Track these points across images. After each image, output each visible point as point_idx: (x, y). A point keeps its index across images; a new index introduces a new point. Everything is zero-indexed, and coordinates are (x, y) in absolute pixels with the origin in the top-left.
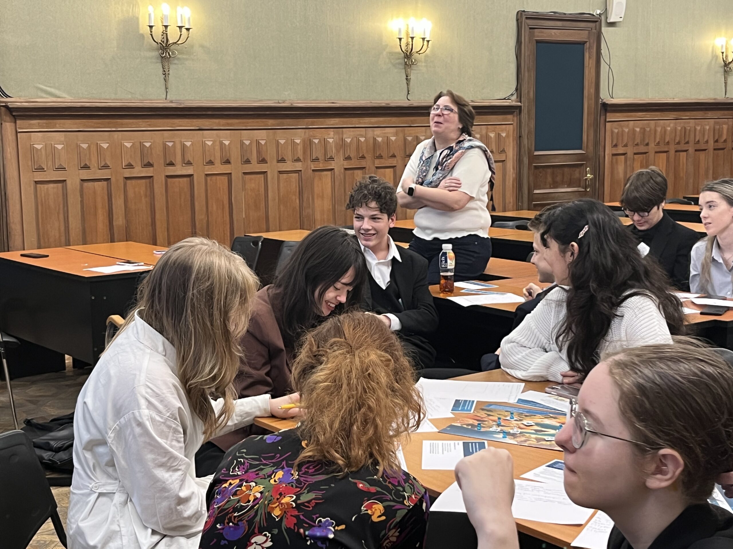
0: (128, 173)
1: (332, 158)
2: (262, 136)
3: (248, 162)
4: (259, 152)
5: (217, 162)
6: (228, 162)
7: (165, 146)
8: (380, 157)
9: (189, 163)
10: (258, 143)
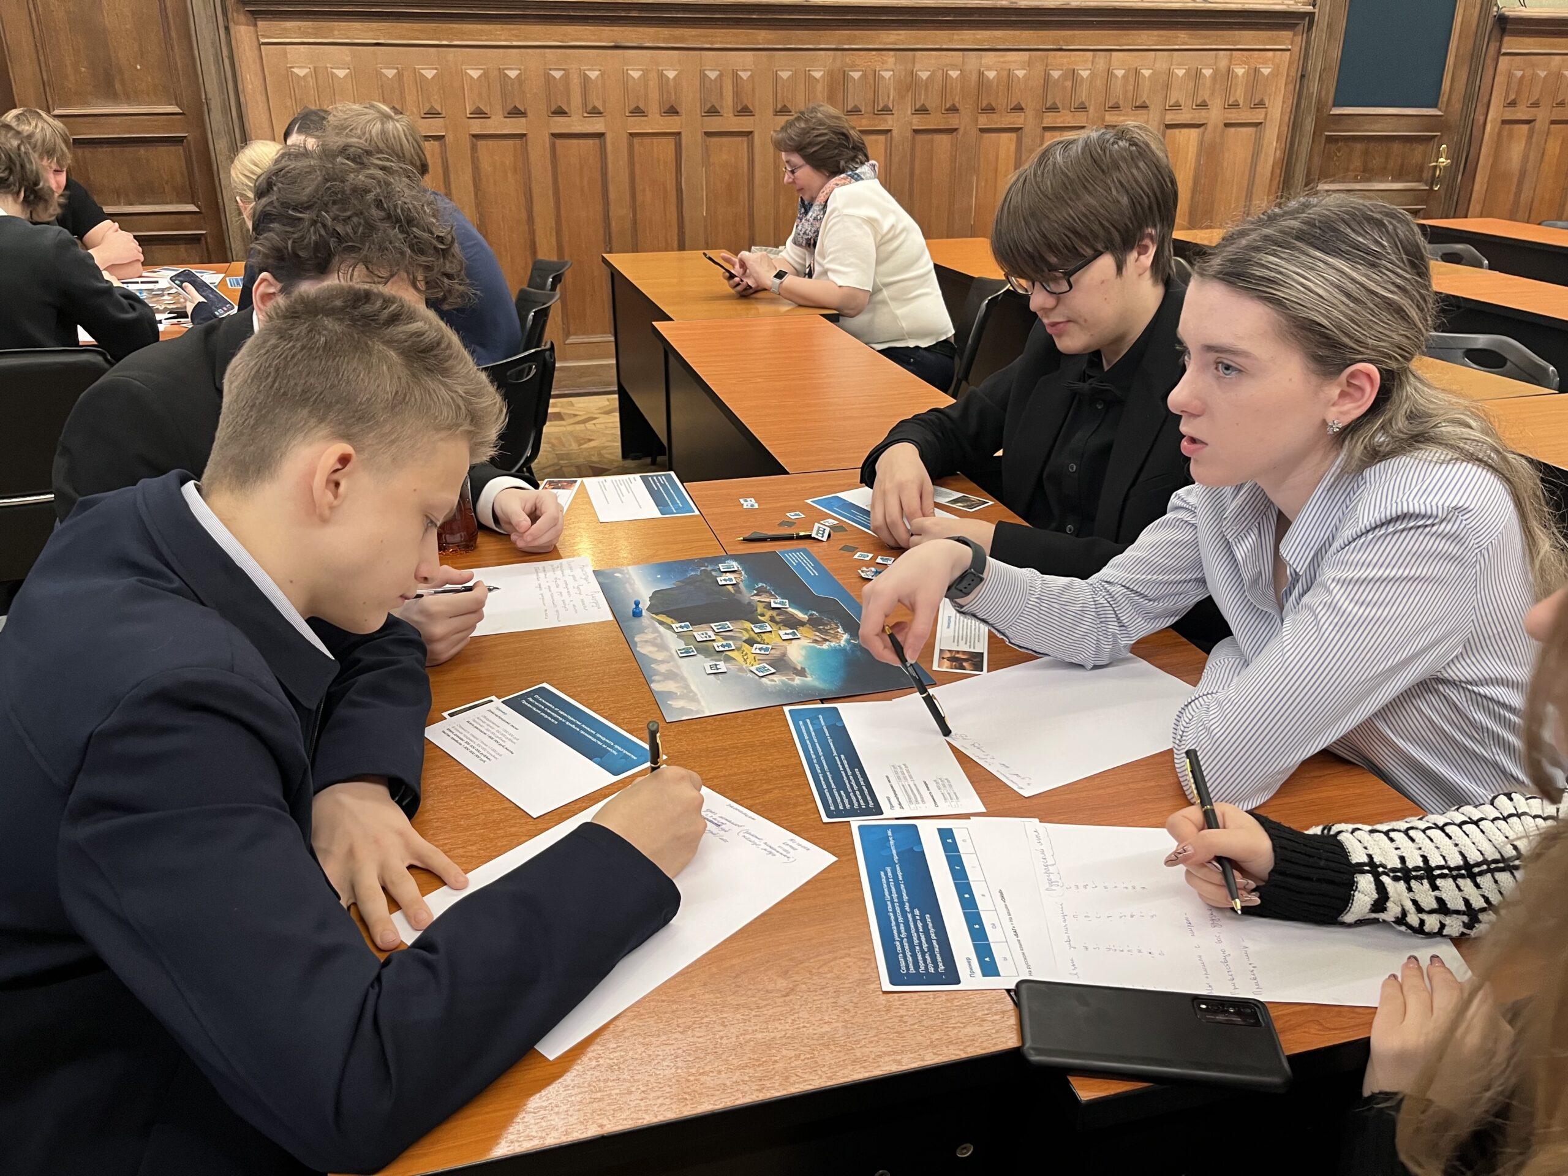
0: (477, 126)
1: (886, 110)
2: (745, 64)
3: (713, 111)
4: (737, 94)
5: (654, 109)
6: (673, 111)
7: (548, 78)
8: (990, 109)
9: (595, 112)
10: (735, 76)
